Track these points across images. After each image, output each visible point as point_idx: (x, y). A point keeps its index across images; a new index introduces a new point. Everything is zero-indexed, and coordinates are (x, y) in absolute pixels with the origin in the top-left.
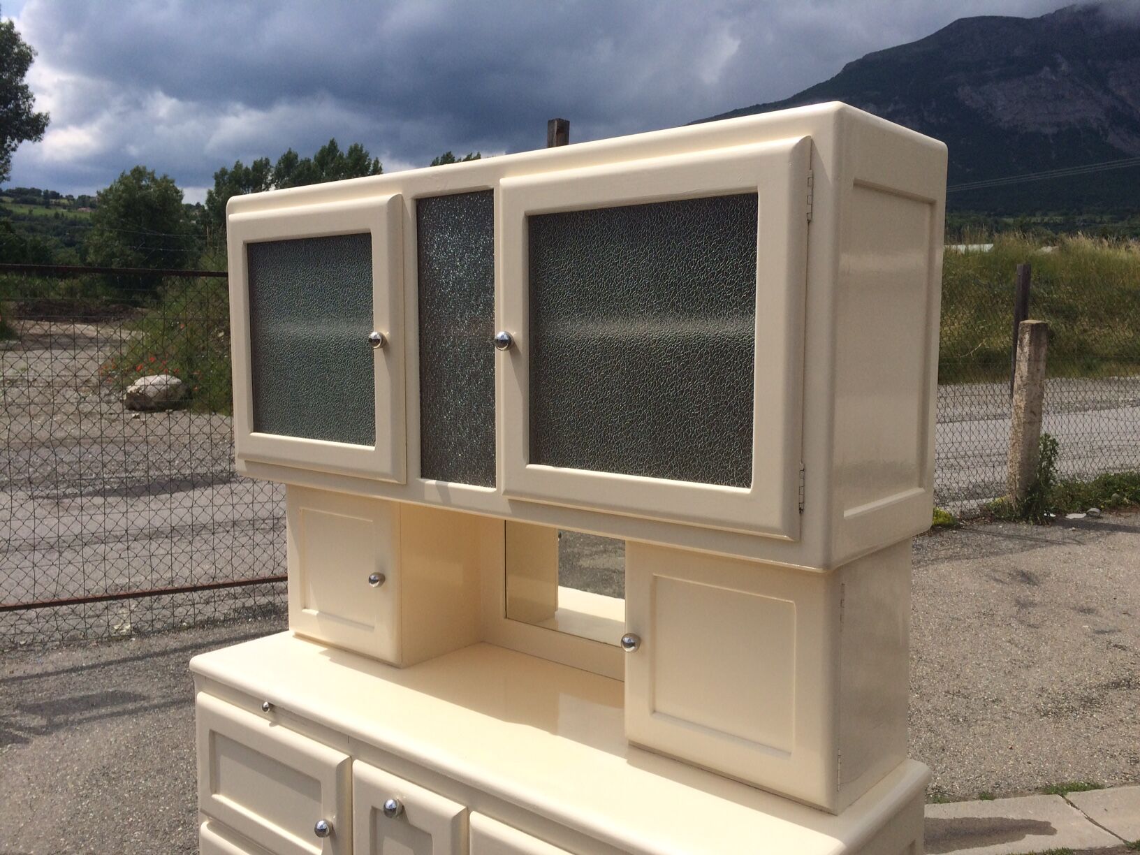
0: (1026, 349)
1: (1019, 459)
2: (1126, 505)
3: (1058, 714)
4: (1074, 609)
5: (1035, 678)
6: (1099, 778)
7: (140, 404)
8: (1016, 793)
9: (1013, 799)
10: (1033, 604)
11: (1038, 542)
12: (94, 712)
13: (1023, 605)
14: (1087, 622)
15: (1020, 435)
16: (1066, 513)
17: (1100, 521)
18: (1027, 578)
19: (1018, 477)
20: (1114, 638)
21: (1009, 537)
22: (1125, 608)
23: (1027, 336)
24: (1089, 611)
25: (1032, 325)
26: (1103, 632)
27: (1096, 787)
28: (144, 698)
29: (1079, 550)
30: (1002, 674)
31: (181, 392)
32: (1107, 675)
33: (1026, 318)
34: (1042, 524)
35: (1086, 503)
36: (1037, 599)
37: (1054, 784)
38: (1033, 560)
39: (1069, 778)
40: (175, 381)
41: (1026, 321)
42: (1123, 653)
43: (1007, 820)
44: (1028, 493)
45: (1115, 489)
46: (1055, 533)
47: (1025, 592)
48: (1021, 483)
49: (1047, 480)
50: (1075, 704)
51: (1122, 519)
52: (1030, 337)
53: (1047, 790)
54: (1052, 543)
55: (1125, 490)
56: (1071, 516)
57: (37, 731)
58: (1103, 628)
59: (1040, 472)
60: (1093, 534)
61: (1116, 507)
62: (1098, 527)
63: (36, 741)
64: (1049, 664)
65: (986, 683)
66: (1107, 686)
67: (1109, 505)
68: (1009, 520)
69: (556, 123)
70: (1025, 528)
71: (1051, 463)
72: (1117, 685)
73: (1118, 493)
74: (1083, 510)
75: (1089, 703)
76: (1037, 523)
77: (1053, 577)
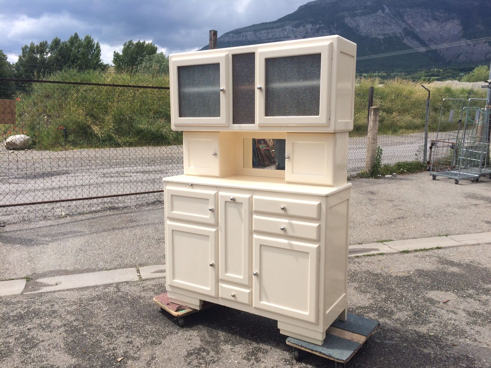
0: (372, 117)
1: (370, 156)
2: (405, 172)
3: (381, 225)
4: (387, 200)
5: (375, 217)
6: (392, 239)
7: (12, 147)
8: (368, 243)
9: (368, 244)
10: (374, 200)
11: (375, 183)
12: (67, 236)
13: (370, 200)
14: (391, 204)
15: (370, 147)
16: (385, 175)
17: (396, 177)
18: (372, 193)
19: (369, 162)
20: (399, 207)
21: (367, 182)
22: (403, 200)
23: (372, 112)
24: (392, 201)
25: (374, 108)
26: (395, 206)
27: (391, 241)
28: (82, 232)
29: (389, 185)
30: (364, 217)
31: (30, 142)
32: (396, 216)
33: (372, 106)
34: (377, 178)
35: (392, 172)
36: (375, 198)
37: (380, 240)
38: (374, 188)
39: (384, 239)
40: (27, 137)
41: (372, 107)
42: (402, 211)
43: (366, 248)
44: (372, 168)
45: (402, 167)
46: (381, 181)
47: (372, 197)
48: (370, 165)
49: (379, 163)
50: (387, 223)
51: (404, 177)
52: (374, 113)
53: (378, 242)
54: (380, 184)
55: (405, 168)
56: (387, 176)
57: (50, 242)
58: (396, 205)
59: (376, 160)
60: (394, 181)
61: (402, 173)
62: (395, 179)
63: (50, 244)
64: (379, 214)
65: (359, 219)
66: (396, 219)
67: (399, 172)
68: (366, 177)
69: (213, 31)
70: (371, 179)
71: (380, 157)
72: (399, 218)
73: (402, 168)
74: (391, 174)
75: (391, 222)
76: (375, 178)
77: (380, 192)
